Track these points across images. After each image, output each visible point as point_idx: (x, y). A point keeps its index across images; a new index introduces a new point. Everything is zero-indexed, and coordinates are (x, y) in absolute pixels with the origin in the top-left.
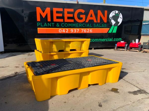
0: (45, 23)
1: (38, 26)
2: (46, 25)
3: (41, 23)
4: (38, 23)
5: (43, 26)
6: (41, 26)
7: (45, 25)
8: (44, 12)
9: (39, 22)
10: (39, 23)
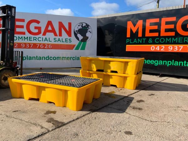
0: (135, 39)
1: (127, 43)
2: (136, 42)
3: (131, 40)
4: (127, 40)
5: (132, 43)
6: (131, 43)
7: (134, 42)
8: (135, 27)
9: (128, 38)
10: (129, 40)
